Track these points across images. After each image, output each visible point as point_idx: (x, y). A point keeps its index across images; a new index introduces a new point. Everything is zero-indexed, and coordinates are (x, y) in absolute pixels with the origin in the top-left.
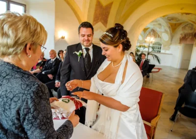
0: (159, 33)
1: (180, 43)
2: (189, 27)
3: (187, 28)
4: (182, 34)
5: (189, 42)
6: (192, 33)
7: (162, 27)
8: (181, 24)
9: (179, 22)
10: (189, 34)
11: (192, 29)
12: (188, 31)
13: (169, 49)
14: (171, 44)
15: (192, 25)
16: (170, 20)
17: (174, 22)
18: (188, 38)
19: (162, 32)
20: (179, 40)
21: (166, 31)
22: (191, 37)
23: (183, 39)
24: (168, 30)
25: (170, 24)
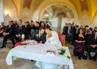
0: (48, 13)
1: (57, 17)
2: (60, 10)
3: (59, 10)
4: (57, 13)
5: (60, 16)
6: (61, 13)
7: (49, 10)
8: (57, 9)
9: (56, 8)
10: (60, 13)
11: (61, 11)
12: (60, 12)
13: (53, 19)
14: (53, 17)
15: (61, 9)
16: (53, 7)
17: (54, 8)
18: (60, 14)
19: (49, 12)
20: (56, 16)
21: (51, 12)
22: (61, 14)
23: (58, 15)
24: (52, 11)
25: (53, 8)
